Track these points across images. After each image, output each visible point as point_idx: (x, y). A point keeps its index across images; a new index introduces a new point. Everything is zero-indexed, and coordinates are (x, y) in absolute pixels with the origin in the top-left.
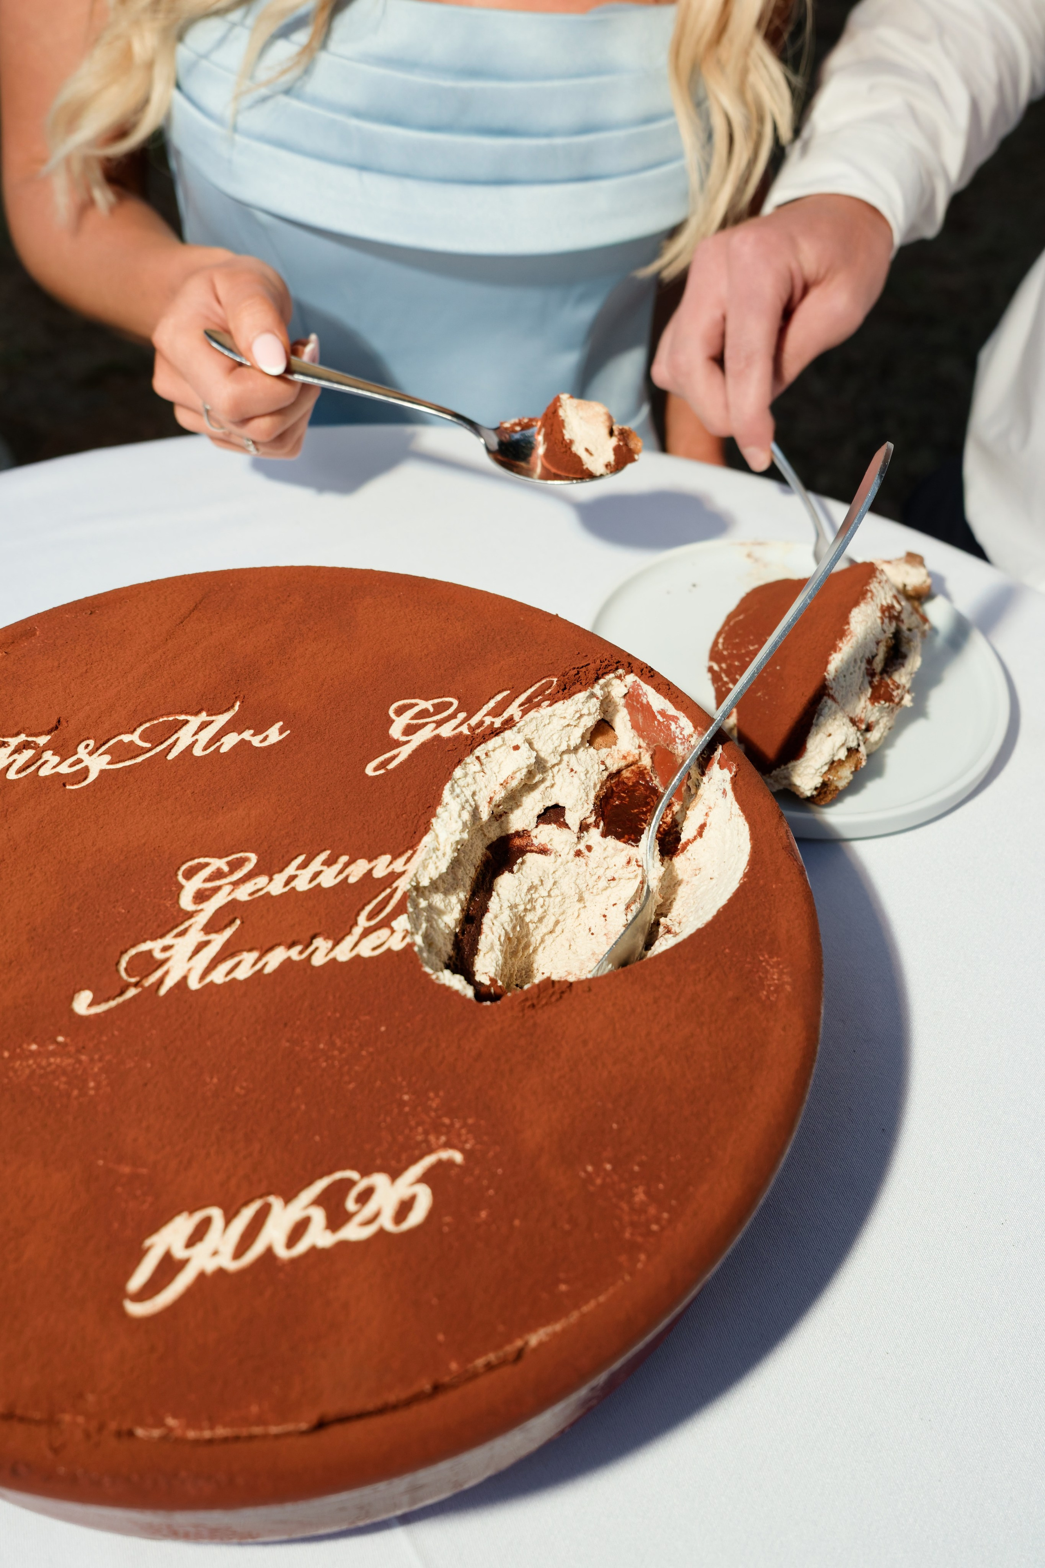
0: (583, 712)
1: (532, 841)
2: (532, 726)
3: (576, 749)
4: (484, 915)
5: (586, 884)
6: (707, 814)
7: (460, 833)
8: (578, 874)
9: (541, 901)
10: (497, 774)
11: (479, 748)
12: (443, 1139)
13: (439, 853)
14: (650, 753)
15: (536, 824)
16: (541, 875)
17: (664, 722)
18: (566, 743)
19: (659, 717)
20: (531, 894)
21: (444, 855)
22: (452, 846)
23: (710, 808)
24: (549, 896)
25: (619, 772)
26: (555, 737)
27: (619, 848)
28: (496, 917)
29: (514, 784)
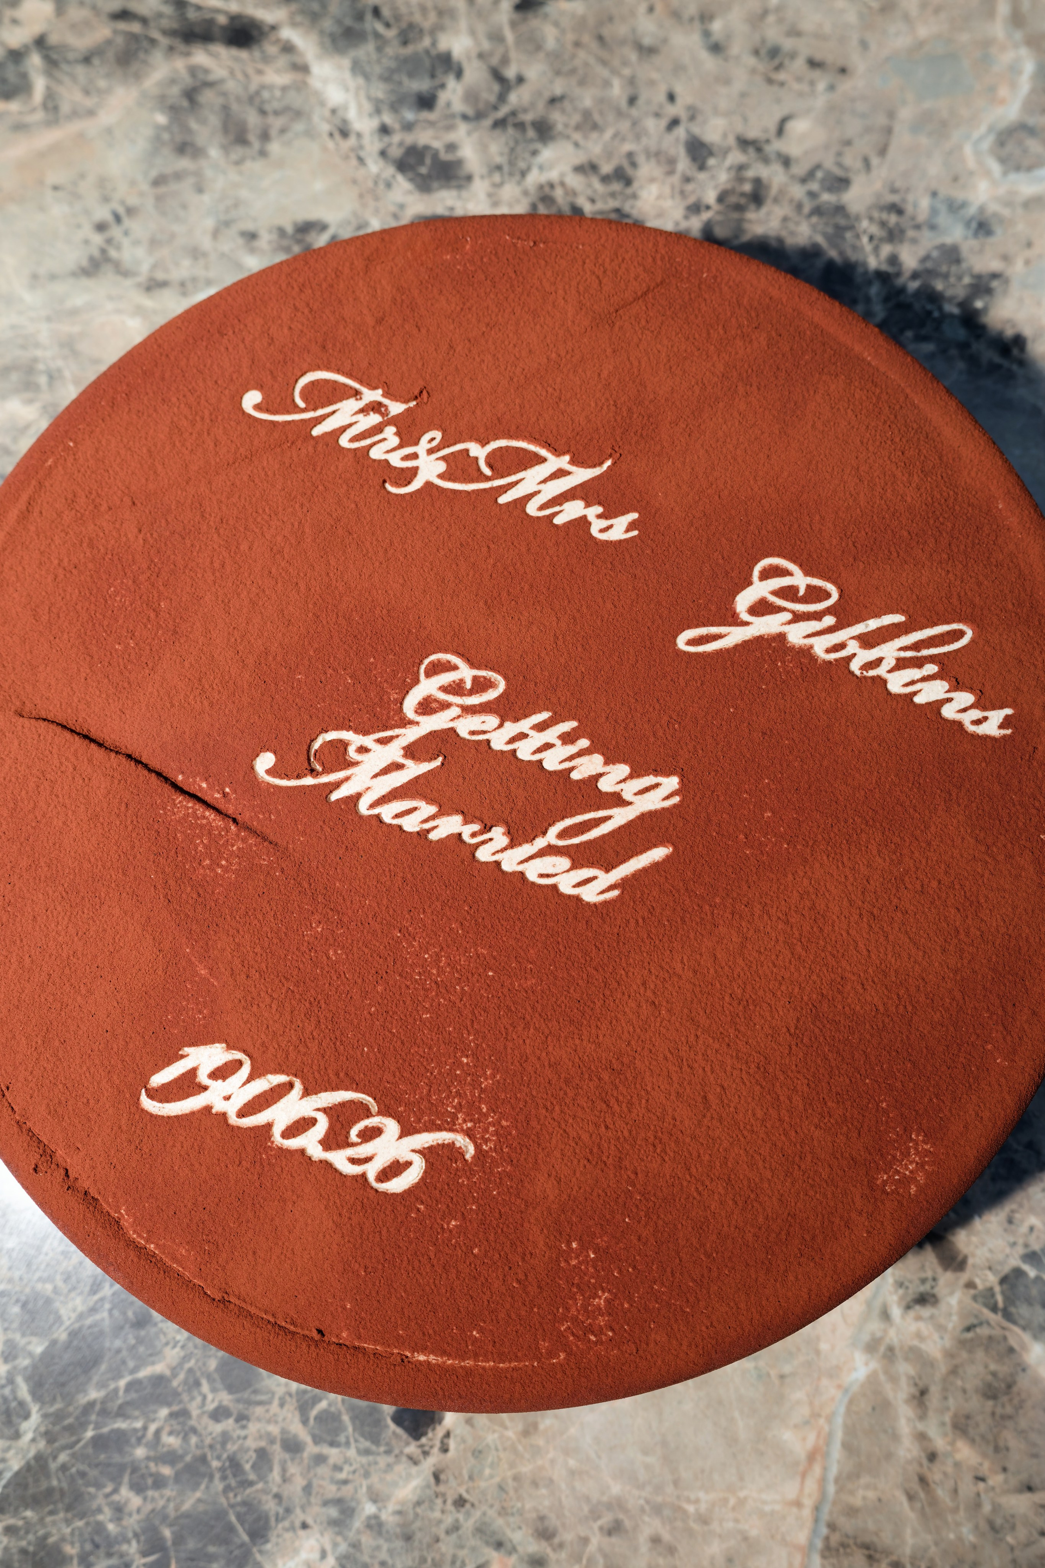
12: (469, 1125)
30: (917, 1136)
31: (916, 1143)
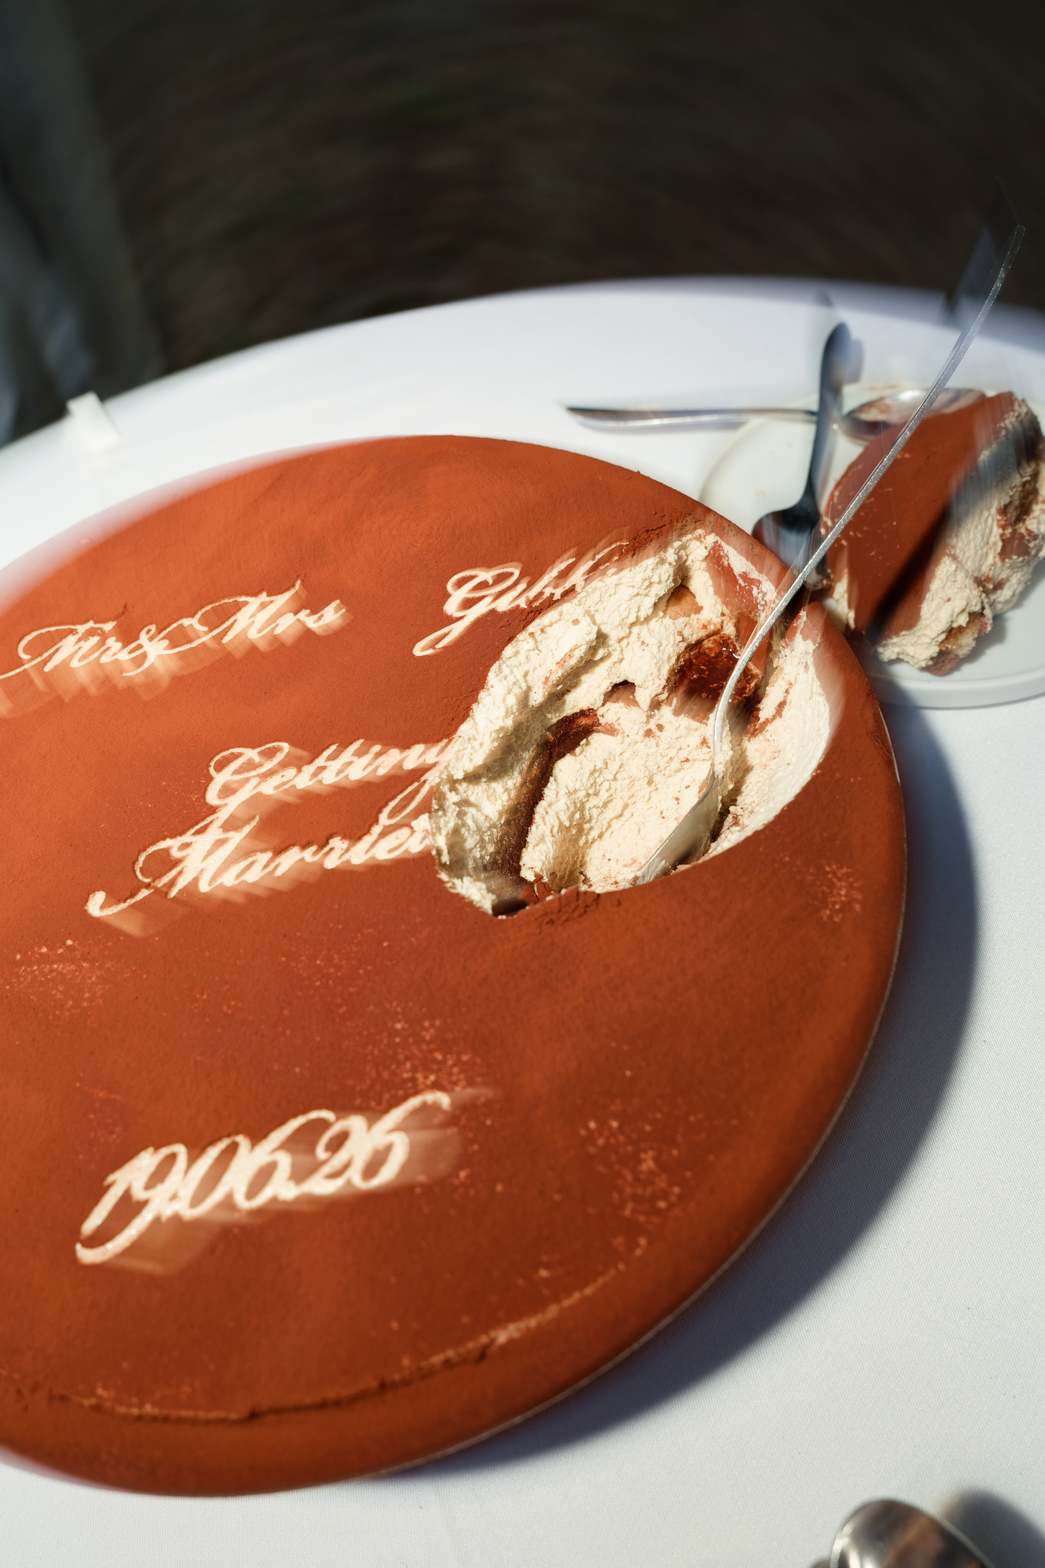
0: (652, 580)
1: (598, 720)
2: (596, 596)
3: (647, 619)
4: (537, 803)
5: (657, 766)
6: (787, 692)
7: (503, 719)
8: (648, 755)
9: (606, 785)
10: (554, 652)
11: (533, 624)
12: (432, 1078)
13: (476, 744)
14: (734, 620)
15: (602, 702)
16: (606, 757)
17: (745, 586)
18: (635, 615)
19: (741, 581)
20: (595, 778)
21: (481, 744)
22: (491, 735)
23: (791, 684)
24: (615, 779)
25: (699, 642)
26: (622, 608)
27: (692, 727)
28: (550, 805)
29: (573, 662)
30: (830, 866)
31: (834, 873)
